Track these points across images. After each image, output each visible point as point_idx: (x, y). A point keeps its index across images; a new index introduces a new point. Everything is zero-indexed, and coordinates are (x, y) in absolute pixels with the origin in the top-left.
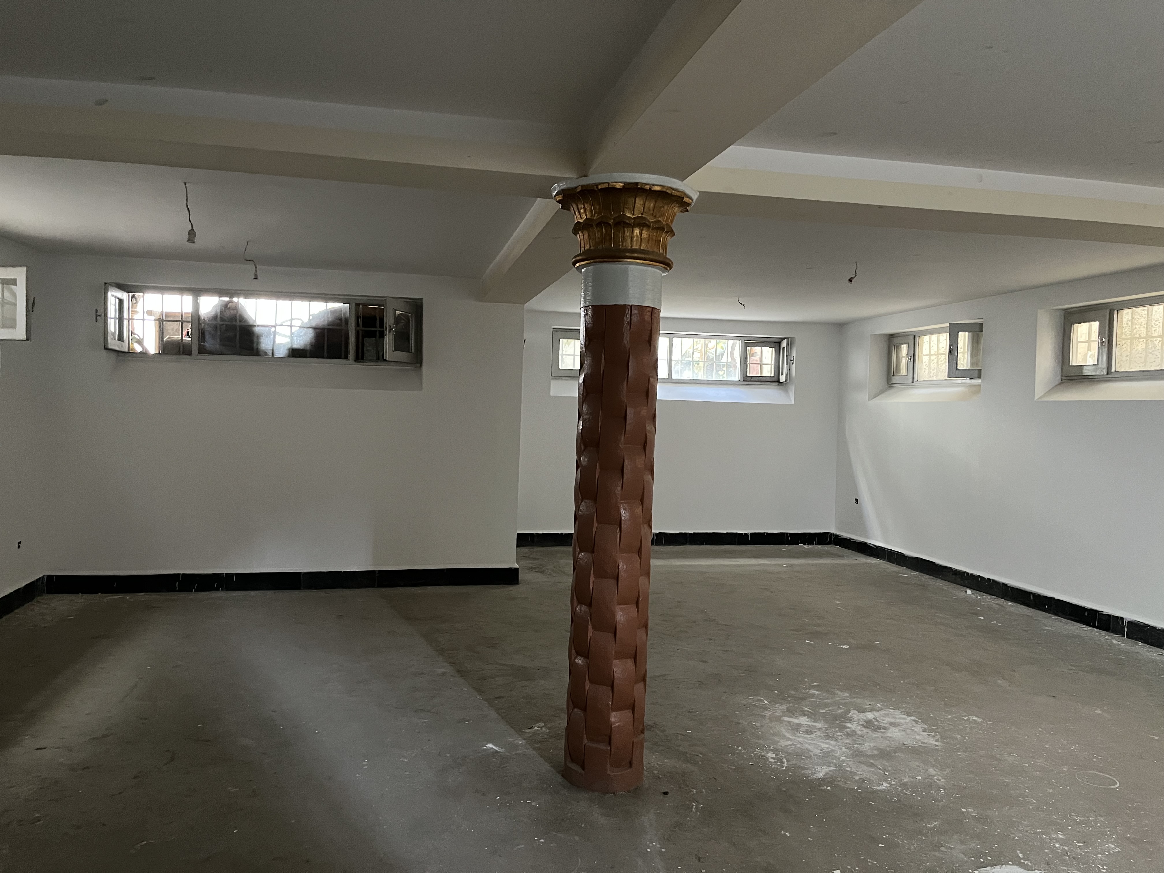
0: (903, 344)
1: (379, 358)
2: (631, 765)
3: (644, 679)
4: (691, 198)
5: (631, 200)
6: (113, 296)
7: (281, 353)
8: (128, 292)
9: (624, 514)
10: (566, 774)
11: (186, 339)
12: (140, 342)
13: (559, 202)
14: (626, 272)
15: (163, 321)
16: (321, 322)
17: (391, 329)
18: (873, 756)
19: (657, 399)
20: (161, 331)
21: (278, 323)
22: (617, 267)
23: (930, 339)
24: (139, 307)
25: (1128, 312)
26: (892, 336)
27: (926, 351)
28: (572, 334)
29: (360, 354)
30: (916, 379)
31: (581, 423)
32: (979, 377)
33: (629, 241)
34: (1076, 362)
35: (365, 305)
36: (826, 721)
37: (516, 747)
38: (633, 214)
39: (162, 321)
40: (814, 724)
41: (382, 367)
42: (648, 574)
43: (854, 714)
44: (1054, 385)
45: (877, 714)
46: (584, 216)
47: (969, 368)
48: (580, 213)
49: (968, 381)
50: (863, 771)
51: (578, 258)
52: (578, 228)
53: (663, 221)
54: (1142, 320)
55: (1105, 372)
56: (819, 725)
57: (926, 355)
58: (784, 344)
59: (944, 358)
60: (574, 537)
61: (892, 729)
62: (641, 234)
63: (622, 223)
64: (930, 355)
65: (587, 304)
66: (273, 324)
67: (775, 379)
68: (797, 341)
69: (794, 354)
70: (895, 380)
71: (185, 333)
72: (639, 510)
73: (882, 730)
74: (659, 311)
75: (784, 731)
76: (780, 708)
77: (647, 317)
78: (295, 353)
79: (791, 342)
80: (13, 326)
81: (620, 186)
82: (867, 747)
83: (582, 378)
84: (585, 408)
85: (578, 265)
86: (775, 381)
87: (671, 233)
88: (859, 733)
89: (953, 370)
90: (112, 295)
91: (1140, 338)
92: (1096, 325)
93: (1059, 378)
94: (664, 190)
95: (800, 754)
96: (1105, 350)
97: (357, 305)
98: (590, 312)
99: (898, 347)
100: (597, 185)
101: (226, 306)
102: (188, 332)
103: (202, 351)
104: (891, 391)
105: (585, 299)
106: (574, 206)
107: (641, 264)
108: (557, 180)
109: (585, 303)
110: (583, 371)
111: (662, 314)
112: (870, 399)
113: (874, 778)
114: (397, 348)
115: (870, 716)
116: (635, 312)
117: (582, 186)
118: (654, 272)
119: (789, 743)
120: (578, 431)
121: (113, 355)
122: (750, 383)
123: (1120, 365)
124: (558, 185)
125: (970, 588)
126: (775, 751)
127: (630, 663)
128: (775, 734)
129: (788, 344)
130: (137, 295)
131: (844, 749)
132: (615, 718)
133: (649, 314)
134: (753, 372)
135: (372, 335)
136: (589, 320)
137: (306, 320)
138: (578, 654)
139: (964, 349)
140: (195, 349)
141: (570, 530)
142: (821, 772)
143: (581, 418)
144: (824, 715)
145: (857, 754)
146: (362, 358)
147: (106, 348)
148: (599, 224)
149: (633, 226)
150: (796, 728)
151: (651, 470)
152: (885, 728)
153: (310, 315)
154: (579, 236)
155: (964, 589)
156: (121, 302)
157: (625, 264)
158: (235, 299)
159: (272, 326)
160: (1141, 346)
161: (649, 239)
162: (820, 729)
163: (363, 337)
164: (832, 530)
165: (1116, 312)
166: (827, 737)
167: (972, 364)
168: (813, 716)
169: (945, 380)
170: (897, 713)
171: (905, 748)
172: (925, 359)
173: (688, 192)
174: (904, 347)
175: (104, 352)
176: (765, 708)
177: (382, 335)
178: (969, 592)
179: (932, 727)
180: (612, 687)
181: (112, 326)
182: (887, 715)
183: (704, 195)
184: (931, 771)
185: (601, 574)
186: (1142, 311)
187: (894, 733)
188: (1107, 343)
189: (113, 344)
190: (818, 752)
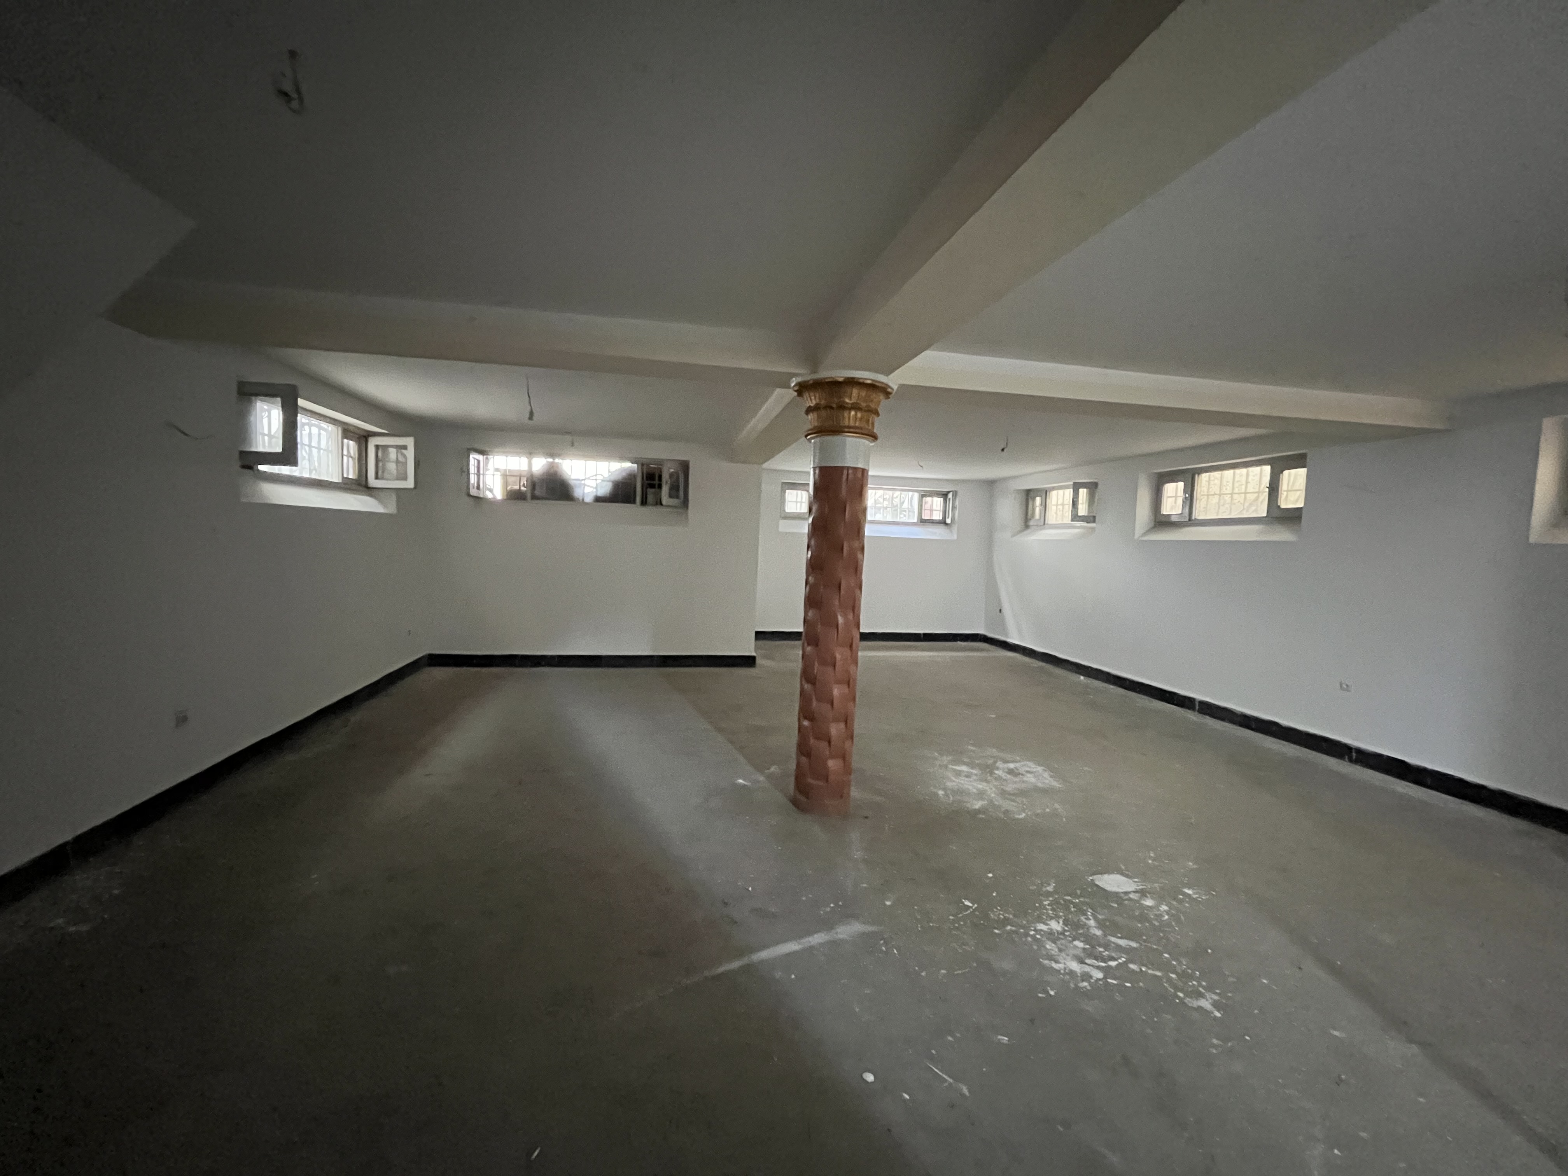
0: (1038, 496)
1: (659, 503)
2: (842, 797)
3: (852, 738)
4: (893, 389)
5: (849, 390)
6: (474, 457)
7: (589, 499)
8: (483, 455)
9: (840, 620)
10: (795, 802)
11: (523, 488)
12: (491, 491)
13: (795, 391)
14: (844, 444)
15: (507, 476)
16: (618, 477)
17: (667, 482)
18: (1014, 795)
19: (866, 535)
20: (506, 483)
21: (587, 477)
22: (836, 439)
23: (1058, 493)
24: (491, 465)
25: (1206, 476)
26: (1028, 492)
27: (1054, 502)
28: (803, 486)
29: (644, 501)
30: (1046, 522)
31: (810, 553)
32: (1094, 521)
33: (847, 420)
34: (1166, 512)
35: (648, 465)
36: (980, 769)
37: (759, 782)
38: (851, 400)
39: (505, 476)
40: (971, 771)
41: (659, 509)
42: (856, 663)
43: (999, 764)
44: (1147, 529)
45: (1017, 765)
46: (814, 402)
47: (1086, 515)
48: (811, 399)
49: (1085, 524)
50: (1007, 805)
51: (810, 432)
52: (809, 410)
53: (873, 406)
54: (1216, 481)
55: (1187, 519)
56: (974, 771)
57: (1054, 505)
58: (950, 496)
59: (1069, 508)
60: (803, 634)
61: (1029, 775)
62: (856, 414)
63: (842, 407)
64: (1057, 505)
65: (816, 465)
66: (584, 478)
67: (943, 521)
68: (959, 494)
69: (957, 503)
70: (1031, 523)
71: (522, 484)
72: (851, 617)
73: (1021, 776)
74: (867, 471)
75: (950, 774)
76: (946, 759)
77: (859, 475)
78: (598, 499)
79: (955, 494)
80: (405, 478)
81: (841, 380)
82: (1010, 788)
83: (811, 520)
84: (813, 542)
85: (809, 437)
86: (943, 522)
87: (878, 414)
88: (1004, 778)
89: (1075, 517)
90: (475, 459)
91: (1215, 494)
92: (1181, 485)
93: (1152, 524)
94: (874, 383)
95: (960, 792)
96: (1188, 503)
97: (643, 465)
98: (817, 471)
99: (1034, 499)
100: (825, 379)
101: (552, 465)
102: (524, 484)
103: (534, 497)
104: (1029, 531)
105: (814, 462)
106: (807, 394)
107: (856, 437)
108: (795, 375)
109: (814, 464)
110: (812, 514)
111: (870, 473)
112: (1013, 536)
113: (1015, 810)
114: (671, 496)
115: (1012, 766)
116: (850, 471)
117: (813, 380)
118: (865, 443)
119: (954, 783)
120: (807, 559)
121: (472, 499)
122: (925, 524)
123: (1199, 514)
124: (796, 379)
125: (1083, 675)
126: (945, 789)
127: (842, 726)
128: (943, 778)
129: (953, 496)
130: (489, 457)
131: (994, 789)
132: (832, 764)
133: (861, 473)
134: (926, 516)
135: (652, 486)
136: (817, 476)
137: (606, 475)
138: (806, 718)
139: (1083, 501)
140: (529, 495)
141: (801, 629)
142: (978, 805)
143: (810, 549)
144: (979, 765)
145: (1003, 793)
146: (646, 503)
147: (469, 495)
148: (826, 407)
149: (850, 409)
150: (958, 774)
151: (860, 588)
152: (1022, 775)
153: (609, 472)
154: (810, 416)
155: (1078, 675)
156: (479, 462)
157: (844, 437)
158: (557, 460)
159: (583, 480)
160: (1215, 500)
161: (861, 419)
162: (976, 775)
163: (647, 488)
164: (981, 631)
165: (1196, 476)
166: (981, 780)
167: (1089, 512)
168: (971, 765)
169: (1069, 524)
170: (1030, 764)
171: (1036, 789)
172: (1054, 508)
173: (890, 384)
174: (1038, 500)
175: (467, 498)
176: (936, 759)
177: (660, 486)
178: (1082, 678)
179: (1056, 773)
180: (829, 742)
181: (473, 479)
182: (1023, 766)
183: (902, 386)
184: (1057, 806)
185: (823, 663)
186: (1217, 474)
187: (1030, 778)
188: (1189, 498)
189: (473, 492)
190: (975, 790)
